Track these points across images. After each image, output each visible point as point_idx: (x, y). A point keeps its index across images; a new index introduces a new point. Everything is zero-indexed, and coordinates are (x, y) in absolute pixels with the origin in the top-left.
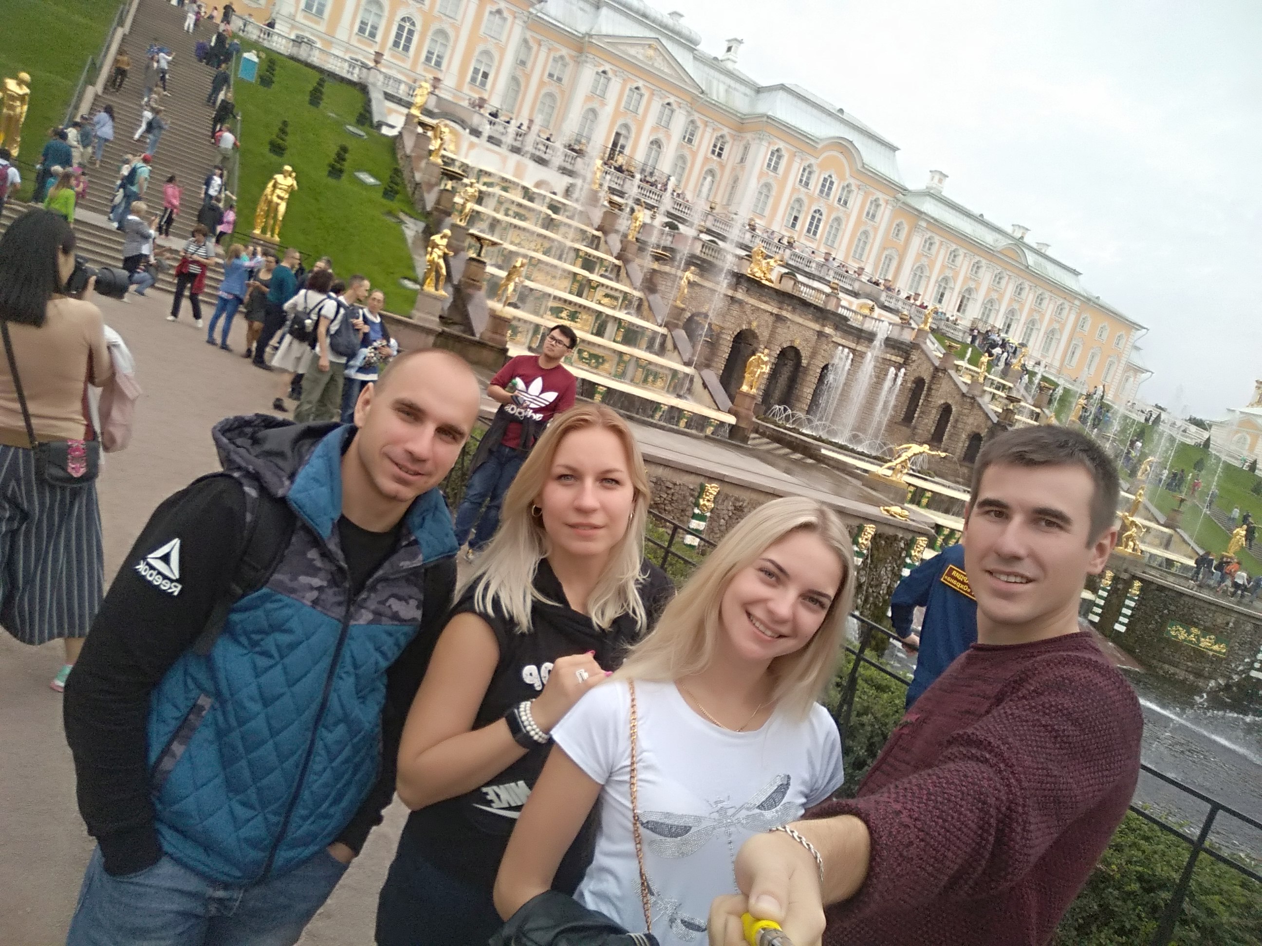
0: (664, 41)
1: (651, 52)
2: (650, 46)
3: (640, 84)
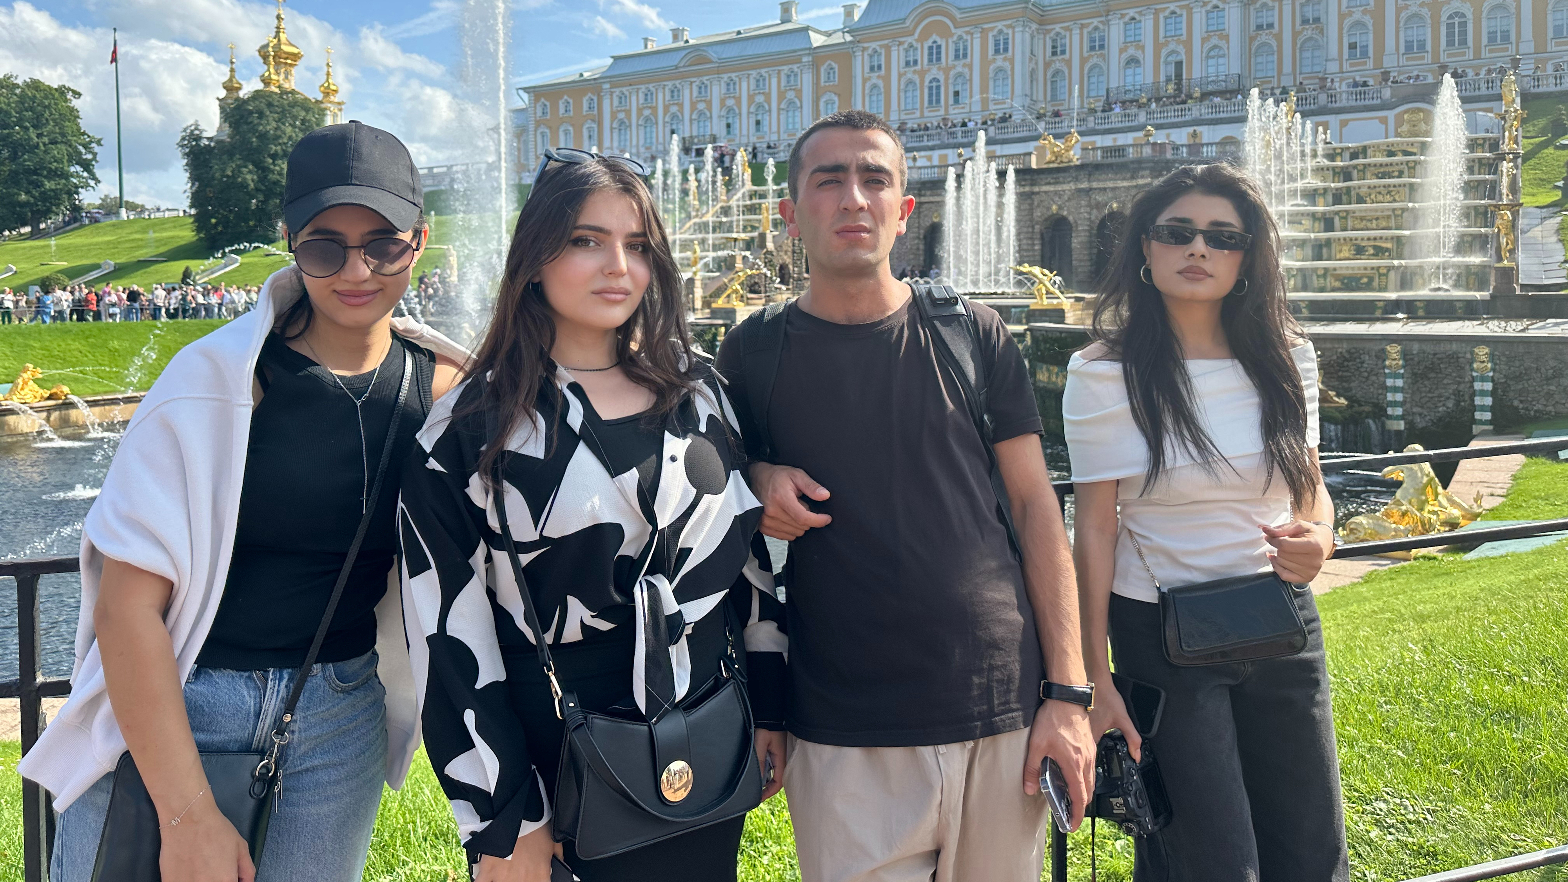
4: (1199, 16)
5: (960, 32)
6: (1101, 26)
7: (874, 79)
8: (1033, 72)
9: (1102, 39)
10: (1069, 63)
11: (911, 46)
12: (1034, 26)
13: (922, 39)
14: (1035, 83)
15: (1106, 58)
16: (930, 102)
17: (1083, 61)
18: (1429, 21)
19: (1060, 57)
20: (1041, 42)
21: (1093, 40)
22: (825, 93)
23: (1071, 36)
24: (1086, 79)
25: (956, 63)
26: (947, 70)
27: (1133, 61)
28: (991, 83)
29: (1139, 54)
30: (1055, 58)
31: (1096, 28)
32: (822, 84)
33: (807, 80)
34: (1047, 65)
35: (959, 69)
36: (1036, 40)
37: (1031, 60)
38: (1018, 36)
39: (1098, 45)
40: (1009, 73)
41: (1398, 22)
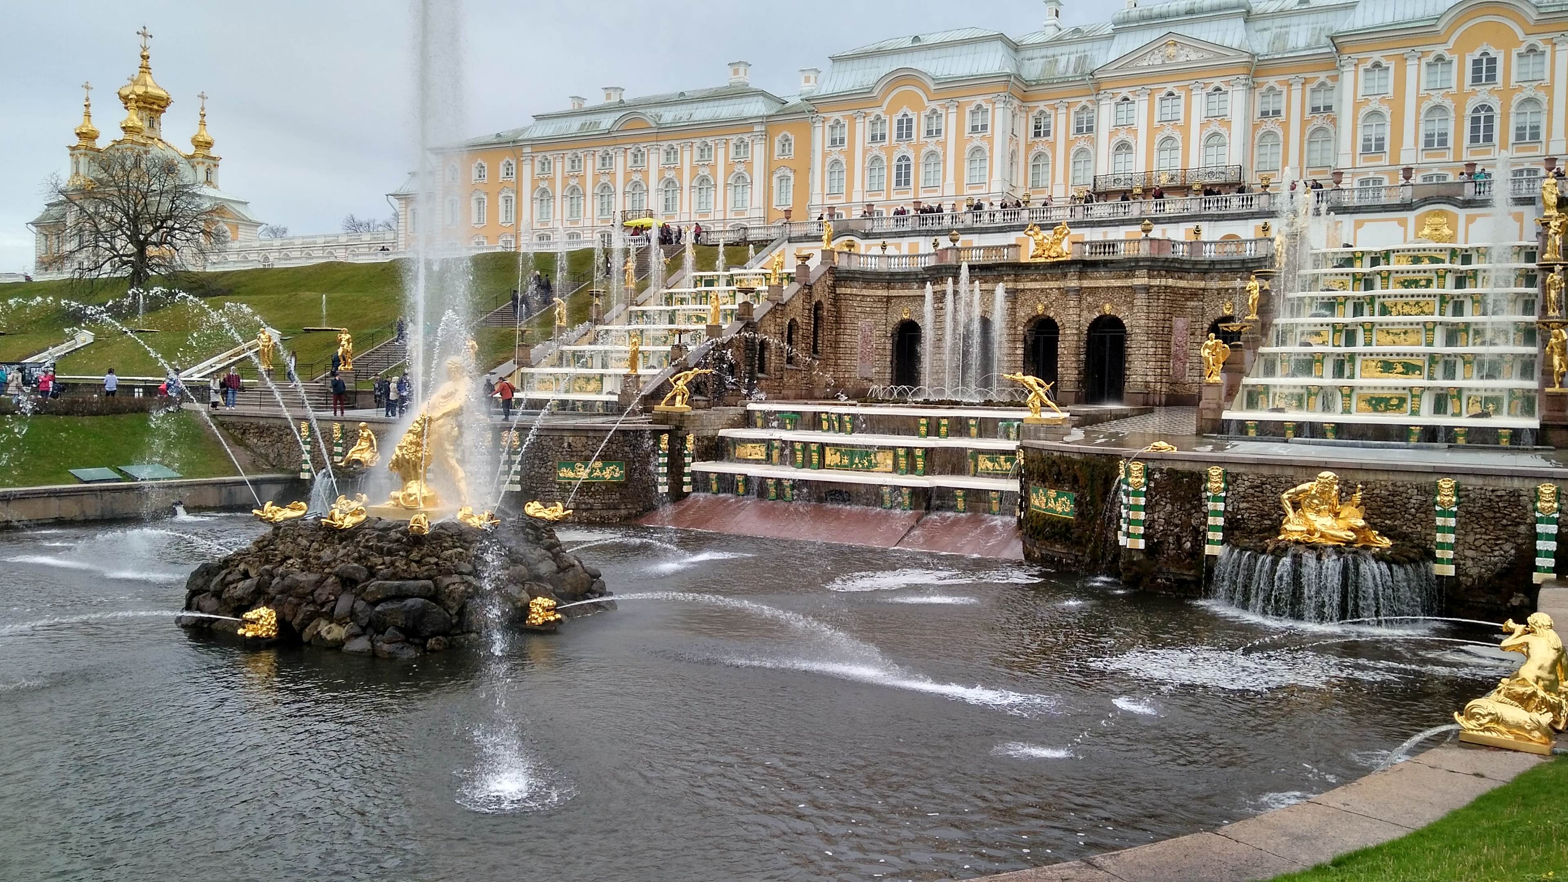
0: (1179, 30)
1: (1171, 50)
2: (1167, 44)
3: (1170, 87)
4: (1198, 101)
5: (933, 105)
6: (1089, 105)
7: (836, 153)
8: (1013, 155)
9: (1090, 121)
10: (1053, 145)
11: (878, 118)
12: (1016, 103)
13: (890, 111)
14: (1014, 167)
15: (1094, 142)
16: (898, 183)
17: (1069, 143)
18: (1453, 114)
19: (1044, 139)
20: (1023, 121)
21: (1079, 122)
22: (779, 168)
23: (1056, 115)
24: (1071, 164)
25: (929, 140)
26: (918, 147)
27: (1123, 147)
28: (967, 164)
29: (1130, 139)
30: (1037, 140)
31: (1084, 108)
32: (776, 158)
33: (758, 152)
34: (1029, 147)
35: (932, 147)
36: (1017, 118)
37: (1011, 139)
38: (999, 113)
39: (1085, 128)
40: (988, 154)
41: (1418, 113)
